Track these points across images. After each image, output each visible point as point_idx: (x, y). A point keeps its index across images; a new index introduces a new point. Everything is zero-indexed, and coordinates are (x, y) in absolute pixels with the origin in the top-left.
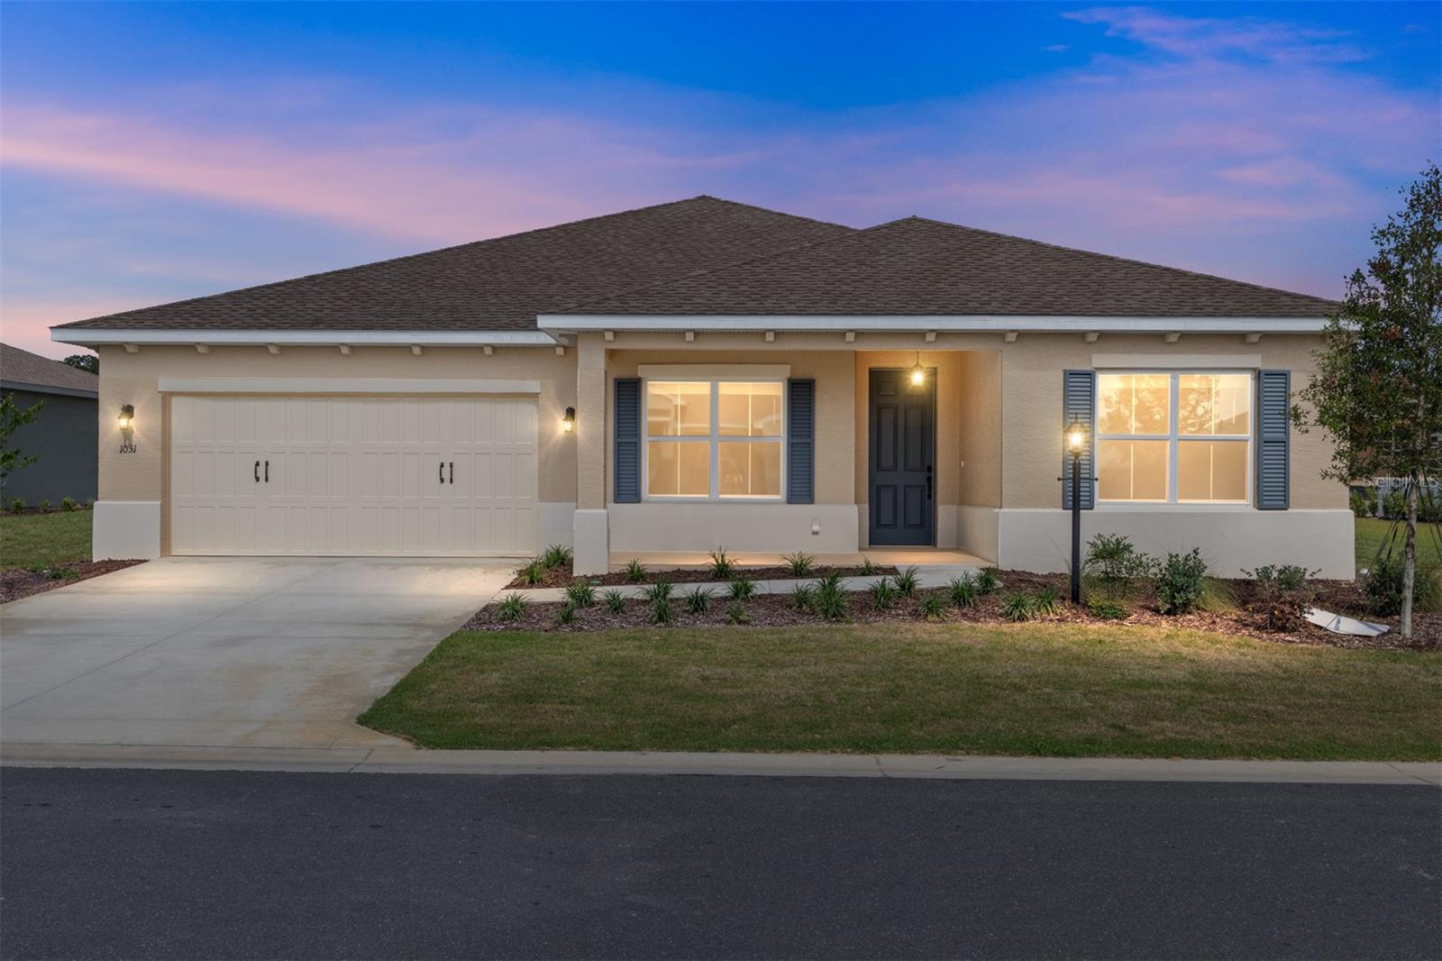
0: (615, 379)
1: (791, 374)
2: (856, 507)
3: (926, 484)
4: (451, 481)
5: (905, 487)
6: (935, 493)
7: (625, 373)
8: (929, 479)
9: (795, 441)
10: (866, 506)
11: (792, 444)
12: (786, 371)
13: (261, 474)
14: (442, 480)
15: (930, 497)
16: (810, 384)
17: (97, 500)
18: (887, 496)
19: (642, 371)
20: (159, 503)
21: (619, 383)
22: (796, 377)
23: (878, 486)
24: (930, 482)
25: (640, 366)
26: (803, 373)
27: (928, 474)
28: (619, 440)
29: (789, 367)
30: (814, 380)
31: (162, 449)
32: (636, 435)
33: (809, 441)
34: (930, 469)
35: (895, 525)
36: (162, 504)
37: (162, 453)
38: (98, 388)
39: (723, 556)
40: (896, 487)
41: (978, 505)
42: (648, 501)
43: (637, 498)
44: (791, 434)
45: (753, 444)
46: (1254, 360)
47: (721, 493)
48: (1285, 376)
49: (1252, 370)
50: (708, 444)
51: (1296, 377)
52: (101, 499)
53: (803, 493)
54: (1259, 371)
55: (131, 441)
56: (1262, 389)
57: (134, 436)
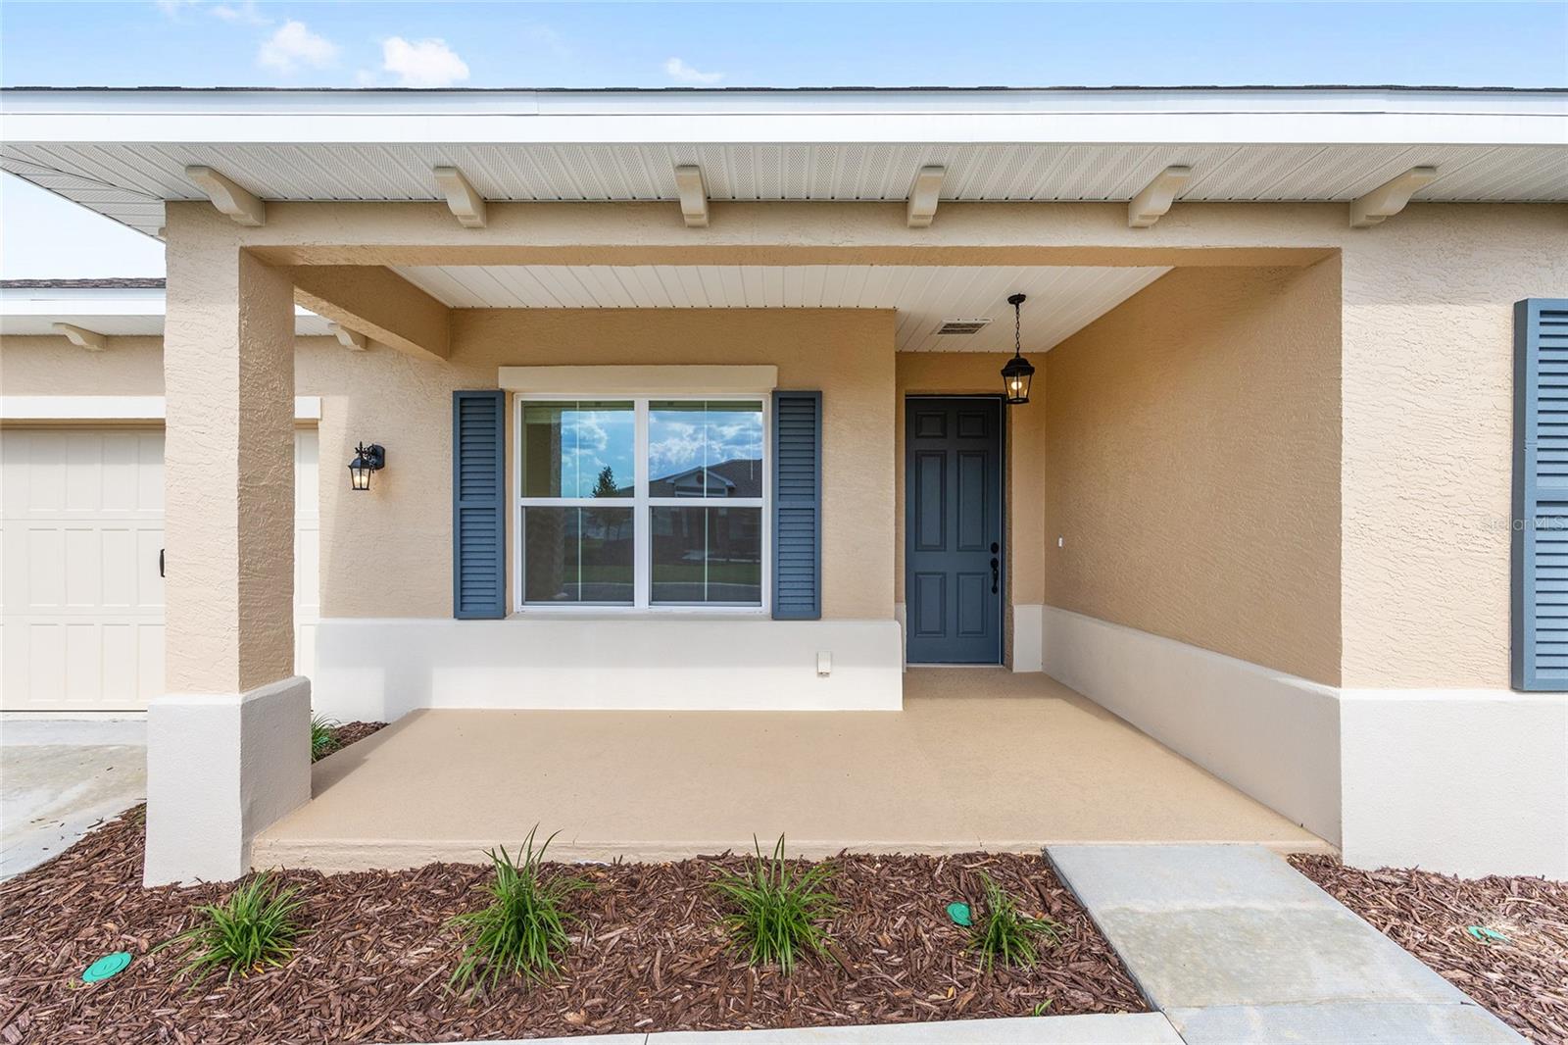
0: (456, 394)
1: (778, 384)
3: (990, 570)
5: (958, 574)
6: (1003, 585)
7: (473, 381)
8: (994, 563)
9: (786, 504)
12: (769, 377)
15: (995, 590)
16: (813, 400)
18: (930, 588)
19: (506, 378)
21: (462, 400)
22: (786, 387)
23: (916, 574)
24: (996, 567)
25: (500, 368)
26: (797, 376)
27: (994, 556)
28: (464, 505)
29: (774, 369)
30: (818, 395)
32: (498, 497)
33: (809, 504)
34: (995, 548)
35: (943, 631)
40: (944, 574)
41: (1154, 631)
42: (519, 616)
43: (500, 612)
44: (779, 494)
45: (713, 510)
47: (654, 599)
50: (630, 511)
53: (801, 599)
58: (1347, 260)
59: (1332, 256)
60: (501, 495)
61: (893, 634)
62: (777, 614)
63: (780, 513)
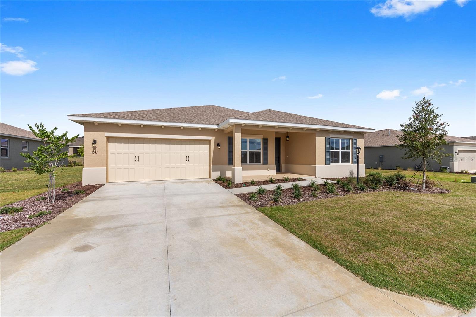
0: (228, 137)
6: (280, 162)
11: (264, 152)
12: (262, 137)
14: (186, 161)
20: (106, 168)
22: (264, 138)
24: (279, 160)
26: (266, 137)
28: (229, 151)
29: (263, 136)
30: (268, 139)
31: (106, 153)
33: (267, 151)
34: (279, 157)
41: (298, 164)
44: (264, 150)
45: (255, 152)
46: (352, 137)
47: (249, 163)
48: (356, 140)
49: (351, 139)
50: (247, 152)
51: (358, 140)
52: (85, 167)
53: (266, 162)
54: (353, 139)
55: (95, 150)
56: (353, 142)
57: (97, 149)
59: (315, 133)
61: (275, 166)
62: (263, 164)
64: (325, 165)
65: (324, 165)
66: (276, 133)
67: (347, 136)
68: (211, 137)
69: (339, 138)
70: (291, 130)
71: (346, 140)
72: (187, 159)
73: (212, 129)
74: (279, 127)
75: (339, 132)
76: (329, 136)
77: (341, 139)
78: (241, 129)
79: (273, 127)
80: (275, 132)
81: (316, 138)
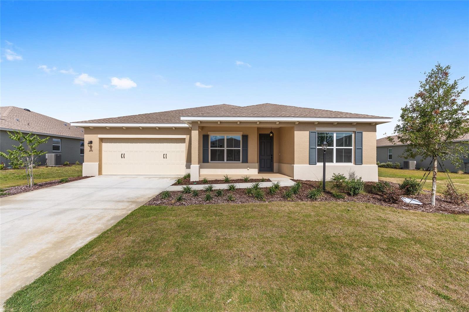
0: (203, 135)
1: (243, 134)
2: (257, 164)
4: (166, 158)
5: (267, 159)
6: (273, 160)
7: (205, 133)
8: (272, 157)
10: (259, 163)
12: (241, 133)
13: (123, 156)
14: (164, 158)
15: (272, 161)
17: (84, 162)
18: (263, 161)
19: (209, 133)
20: (98, 163)
23: (261, 159)
24: (272, 158)
26: (245, 134)
28: (204, 149)
29: (242, 132)
30: (248, 135)
31: (99, 151)
32: (208, 148)
33: (247, 149)
34: (272, 155)
35: (264, 167)
36: (99, 164)
37: (99, 152)
38: (84, 137)
39: (227, 177)
40: (265, 159)
41: (285, 163)
42: (210, 163)
43: (208, 162)
44: (243, 148)
45: (234, 150)
46: (354, 129)
47: (227, 161)
48: (362, 133)
49: (354, 131)
50: (224, 149)
51: (364, 133)
52: (85, 162)
53: (245, 161)
54: (355, 132)
55: (92, 149)
56: (356, 136)
57: (92, 148)
58: (295, 127)
59: (294, 127)
60: (208, 147)
61: (257, 165)
62: (243, 162)
63: (243, 150)
64: (309, 165)
65: (307, 165)
66: (259, 129)
67: (345, 128)
68: (185, 136)
69: (334, 131)
70: (277, 124)
71: (345, 133)
72: (165, 156)
73: (184, 128)
74: (261, 122)
75: (331, 124)
76: (315, 129)
77: (336, 133)
78: (199, 126)
79: (255, 123)
80: (257, 128)
81: (295, 132)
